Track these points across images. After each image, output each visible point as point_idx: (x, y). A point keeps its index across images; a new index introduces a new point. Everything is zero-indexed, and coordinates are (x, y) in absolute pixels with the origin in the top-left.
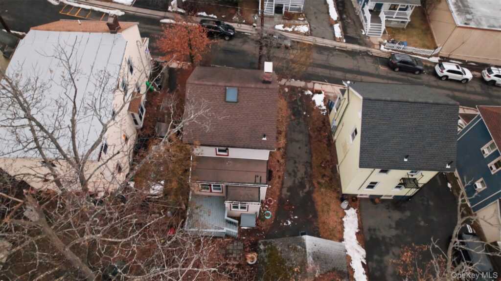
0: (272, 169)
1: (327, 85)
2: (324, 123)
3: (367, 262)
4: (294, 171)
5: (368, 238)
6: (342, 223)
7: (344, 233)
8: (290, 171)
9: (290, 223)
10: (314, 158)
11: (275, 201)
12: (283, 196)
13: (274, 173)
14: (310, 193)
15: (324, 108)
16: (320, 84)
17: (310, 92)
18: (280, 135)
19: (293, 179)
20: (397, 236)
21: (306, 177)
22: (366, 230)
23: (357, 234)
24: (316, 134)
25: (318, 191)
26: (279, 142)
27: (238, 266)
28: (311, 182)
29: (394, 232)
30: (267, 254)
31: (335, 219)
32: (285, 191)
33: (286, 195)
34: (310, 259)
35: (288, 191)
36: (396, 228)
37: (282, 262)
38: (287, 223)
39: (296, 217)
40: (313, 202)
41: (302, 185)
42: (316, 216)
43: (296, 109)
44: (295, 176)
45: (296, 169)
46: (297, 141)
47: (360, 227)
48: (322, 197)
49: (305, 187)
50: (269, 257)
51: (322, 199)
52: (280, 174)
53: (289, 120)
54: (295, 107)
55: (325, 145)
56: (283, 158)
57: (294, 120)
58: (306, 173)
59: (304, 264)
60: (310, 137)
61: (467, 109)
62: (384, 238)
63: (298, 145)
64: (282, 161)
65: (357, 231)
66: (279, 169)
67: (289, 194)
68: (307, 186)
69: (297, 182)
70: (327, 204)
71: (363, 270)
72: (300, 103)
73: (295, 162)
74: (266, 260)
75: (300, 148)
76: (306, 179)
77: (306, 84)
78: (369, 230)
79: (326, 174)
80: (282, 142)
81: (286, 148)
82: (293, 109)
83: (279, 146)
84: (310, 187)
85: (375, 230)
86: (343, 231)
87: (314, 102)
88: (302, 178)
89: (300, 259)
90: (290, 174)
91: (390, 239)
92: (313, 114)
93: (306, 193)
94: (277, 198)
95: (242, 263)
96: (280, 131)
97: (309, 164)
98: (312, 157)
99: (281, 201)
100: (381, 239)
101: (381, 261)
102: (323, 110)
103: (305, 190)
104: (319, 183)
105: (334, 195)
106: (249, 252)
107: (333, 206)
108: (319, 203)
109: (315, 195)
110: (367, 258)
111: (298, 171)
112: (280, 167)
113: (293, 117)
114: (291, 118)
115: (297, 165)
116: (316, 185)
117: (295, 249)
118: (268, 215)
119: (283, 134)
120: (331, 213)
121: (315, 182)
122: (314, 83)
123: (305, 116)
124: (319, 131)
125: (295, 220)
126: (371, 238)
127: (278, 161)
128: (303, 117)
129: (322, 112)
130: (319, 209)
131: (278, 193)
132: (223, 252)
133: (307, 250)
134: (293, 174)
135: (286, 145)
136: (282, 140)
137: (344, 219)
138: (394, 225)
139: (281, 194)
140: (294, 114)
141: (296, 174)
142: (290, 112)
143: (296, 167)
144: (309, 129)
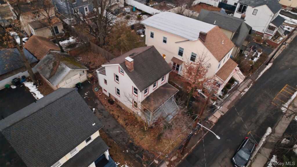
0: (112, 105)
4: (102, 113)
8: (104, 112)
11: (99, 96)
12: (97, 100)
13: (109, 105)
18: (125, 123)
19: (99, 109)
26: (122, 120)
32: (98, 102)
34: (65, 66)
35: (97, 103)
37: (74, 65)
38: (87, 93)
39: (85, 97)
43: (135, 149)
45: (101, 114)
46: (114, 128)
52: (107, 106)
53: (131, 137)
54: (136, 150)
56: (113, 114)
57: (128, 141)
60: (111, 138)
63: (112, 126)
64: (112, 113)
66: (109, 108)
67: (95, 103)
72: (137, 156)
73: (105, 117)
75: (109, 126)
80: (120, 121)
81: (116, 120)
82: (137, 148)
83: (119, 118)
90: (102, 110)
92: (122, 157)
96: (127, 126)
99: (96, 98)
111: (100, 115)
112: (110, 109)
113: (131, 141)
114: (131, 139)
115: (103, 117)
118: (96, 89)
119: (125, 126)
123: (125, 150)
127: (113, 111)
128: (126, 147)
134: (101, 111)
135: (118, 122)
136: (122, 122)
139: (99, 100)
140: (132, 144)
141: (100, 112)
142: (136, 143)
143: (102, 115)
144: (115, 142)
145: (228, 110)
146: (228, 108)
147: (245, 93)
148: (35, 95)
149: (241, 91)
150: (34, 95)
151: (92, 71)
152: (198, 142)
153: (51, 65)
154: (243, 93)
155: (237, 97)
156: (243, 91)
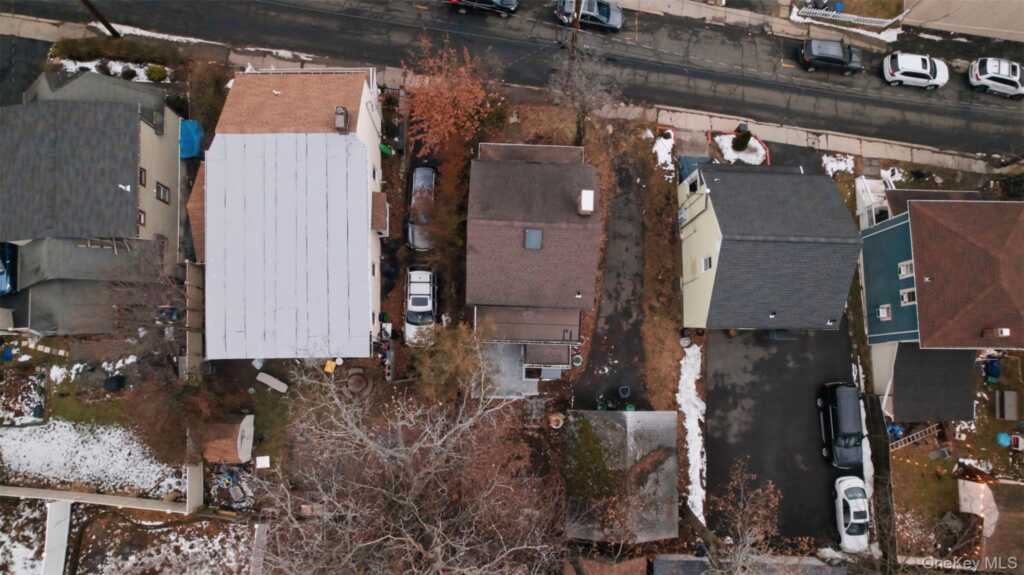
1: (681, 112)
2: (668, 199)
3: (706, 419)
4: (616, 290)
5: (712, 388)
6: (679, 367)
7: (681, 382)
8: (611, 292)
9: (607, 370)
10: (647, 266)
11: (588, 339)
12: (599, 330)
14: (638, 324)
15: (671, 167)
16: (668, 110)
17: (649, 134)
19: (614, 303)
20: (753, 384)
21: (634, 300)
22: (710, 375)
23: (698, 382)
24: (654, 220)
25: (648, 322)
27: (540, 430)
28: (640, 307)
29: (749, 378)
30: (578, 428)
31: (670, 362)
32: (602, 322)
33: (603, 329)
34: (631, 441)
35: (606, 323)
36: (753, 373)
37: (597, 441)
38: (604, 370)
39: (616, 362)
40: (641, 339)
41: (627, 313)
42: (643, 359)
43: (624, 174)
44: (617, 299)
45: (619, 286)
46: (624, 237)
47: (703, 372)
48: (654, 329)
49: (631, 316)
50: (580, 431)
51: (654, 334)
53: (612, 195)
54: (623, 169)
55: (666, 242)
57: (621, 195)
58: (634, 293)
59: (623, 445)
60: (644, 226)
61: (919, 149)
62: (734, 386)
63: (624, 245)
65: (698, 378)
67: (607, 327)
68: (635, 315)
69: (619, 308)
70: (662, 342)
71: (699, 430)
72: (631, 160)
73: (619, 275)
74: (577, 436)
75: (627, 250)
76: (632, 303)
77: (644, 113)
78: (716, 375)
79: (664, 291)
80: (600, 240)
81: (605, 250)
82: (619, 171)
84: (638, 315)
85: (722, 376)
86: (679, 379)
87: (655, 157)
88: (628, 301)
89: (619, 440)
90: (610, 296)
91: (742, 388)
92: (653, 181)
93: (632, 325)
94: (590, 334)
95: (545, 427)
97: (639, 277)
98: (644, 265)
99: (596, 338)
100: (729, 387)
101: (723, 419)
102: (670, 173)
103: (631, 321)
104: (652, 308)
105: (672, 325)
106: (553, 412)
107: (669, 343)
108: (650, 340)
109: (644, 328)
110: (707, 415)
111: (623, 289)
113: (619, 190)
114: (615, 192)
115: (622, 279)
116: (647, 312)
117: (613, 427)
118: (578, 361)
120: (665, 354)
121: (646, 307)
122: (659, 110)
123: (639, 186)
124: (659, 215)
125: (614, 367)
126: (716, 387)
128: (635, 188)
129: (667, 177)
130: (648, 348)
131: (592, 327)
132: (520, 412)
133: (628, 430)
134: (614, 295)
135: (606, 244)
137: (682, 362)
138: (750, 367)
139: (596, 327)
140: (621, 184)
141: (618, 294)
142: (614, 179)
143: (620, 283)
144: (644, 212)
145: (388, 68)
146: (384, 70)
147: (296, 53)
148: (701, 471)
149: (299, 64)
150: (704, 474)
151: (536, 435)
152: (516, 85)
153: (649, 488)
154: (303, 56)
155: (328, 65)
156: (295, 59)
